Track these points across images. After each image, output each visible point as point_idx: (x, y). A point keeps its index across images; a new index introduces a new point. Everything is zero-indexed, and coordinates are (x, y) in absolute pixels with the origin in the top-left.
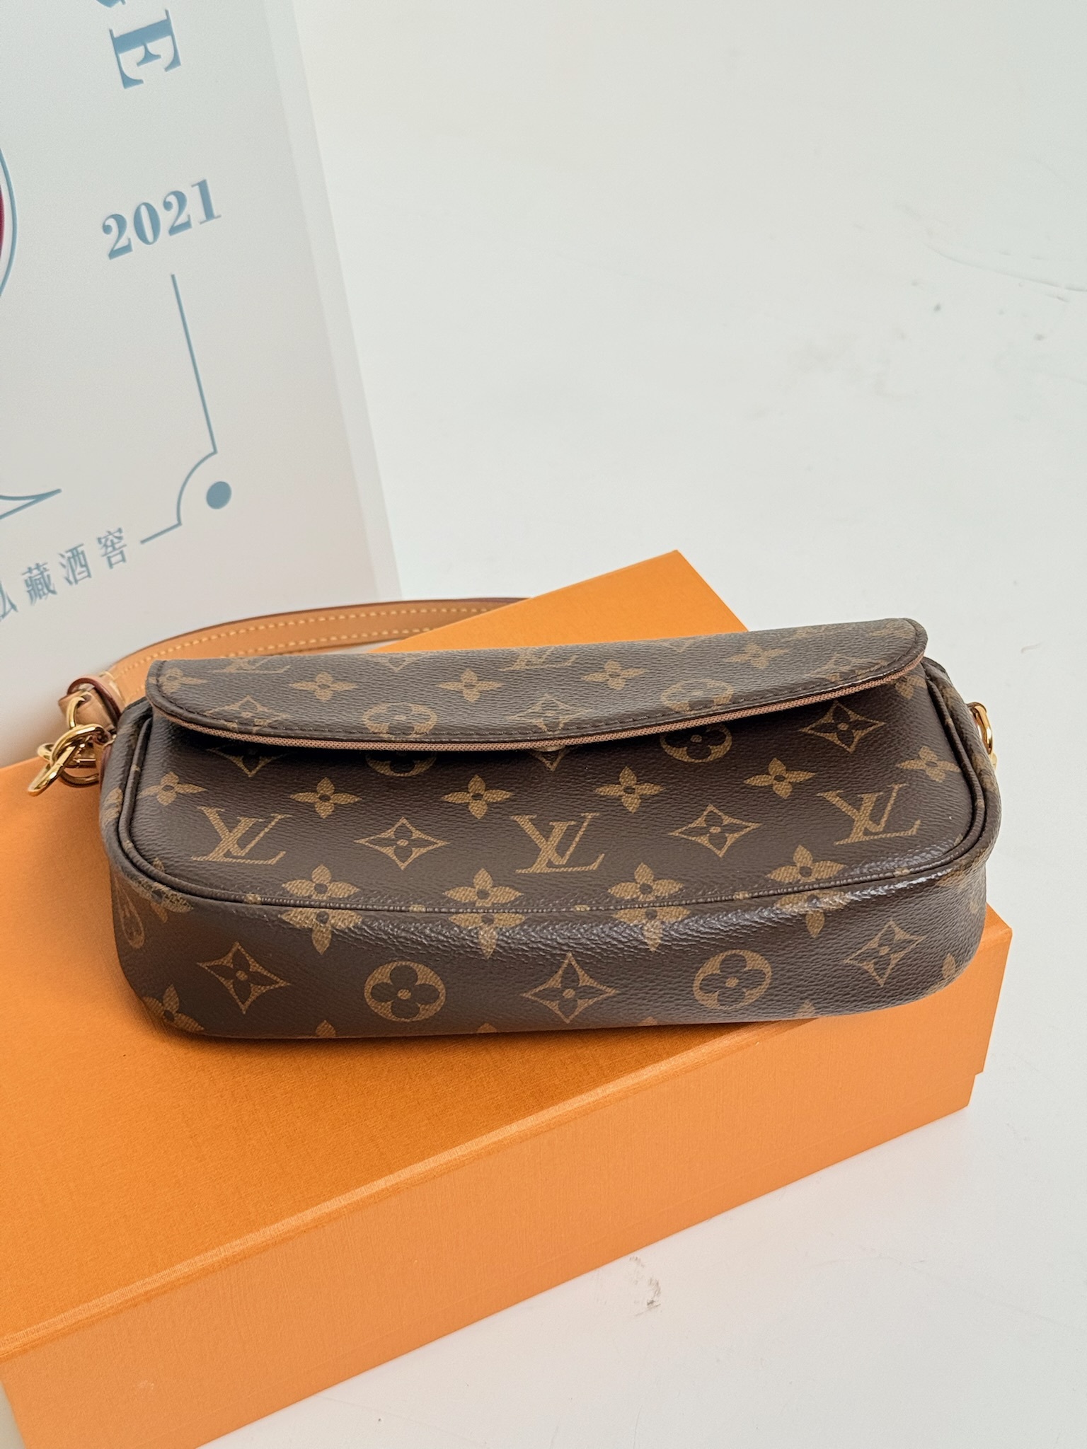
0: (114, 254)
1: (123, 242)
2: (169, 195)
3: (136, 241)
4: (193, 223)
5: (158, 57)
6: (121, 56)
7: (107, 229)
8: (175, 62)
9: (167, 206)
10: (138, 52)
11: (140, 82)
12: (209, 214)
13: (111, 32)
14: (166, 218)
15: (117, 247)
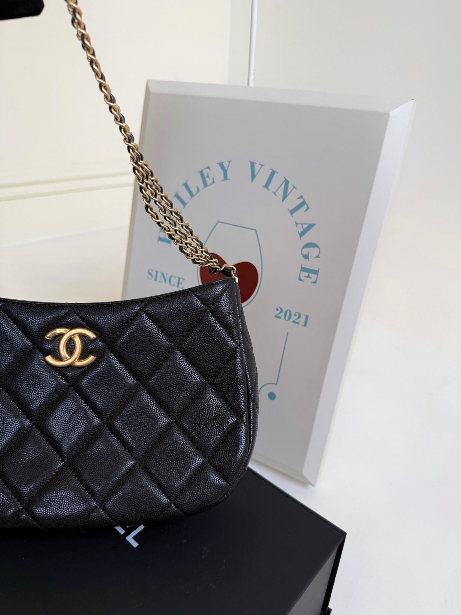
0: (276, 316)
1: (280, 315)
2: (298, 313)
3: (283, 318)
4: (301, 323)
5: (311, 278)
6: (302, 272)
7: (277, 310)
8: (315, 282)
9: (295, 315)
10: (307, 274)
11: (303, 281)
12: (305, 325)
13: (302, 265)
14: (293, 318)
15: (278, 315)
